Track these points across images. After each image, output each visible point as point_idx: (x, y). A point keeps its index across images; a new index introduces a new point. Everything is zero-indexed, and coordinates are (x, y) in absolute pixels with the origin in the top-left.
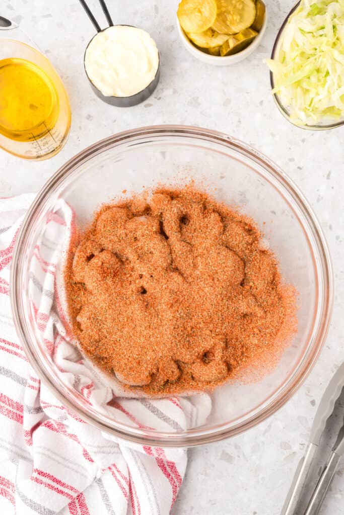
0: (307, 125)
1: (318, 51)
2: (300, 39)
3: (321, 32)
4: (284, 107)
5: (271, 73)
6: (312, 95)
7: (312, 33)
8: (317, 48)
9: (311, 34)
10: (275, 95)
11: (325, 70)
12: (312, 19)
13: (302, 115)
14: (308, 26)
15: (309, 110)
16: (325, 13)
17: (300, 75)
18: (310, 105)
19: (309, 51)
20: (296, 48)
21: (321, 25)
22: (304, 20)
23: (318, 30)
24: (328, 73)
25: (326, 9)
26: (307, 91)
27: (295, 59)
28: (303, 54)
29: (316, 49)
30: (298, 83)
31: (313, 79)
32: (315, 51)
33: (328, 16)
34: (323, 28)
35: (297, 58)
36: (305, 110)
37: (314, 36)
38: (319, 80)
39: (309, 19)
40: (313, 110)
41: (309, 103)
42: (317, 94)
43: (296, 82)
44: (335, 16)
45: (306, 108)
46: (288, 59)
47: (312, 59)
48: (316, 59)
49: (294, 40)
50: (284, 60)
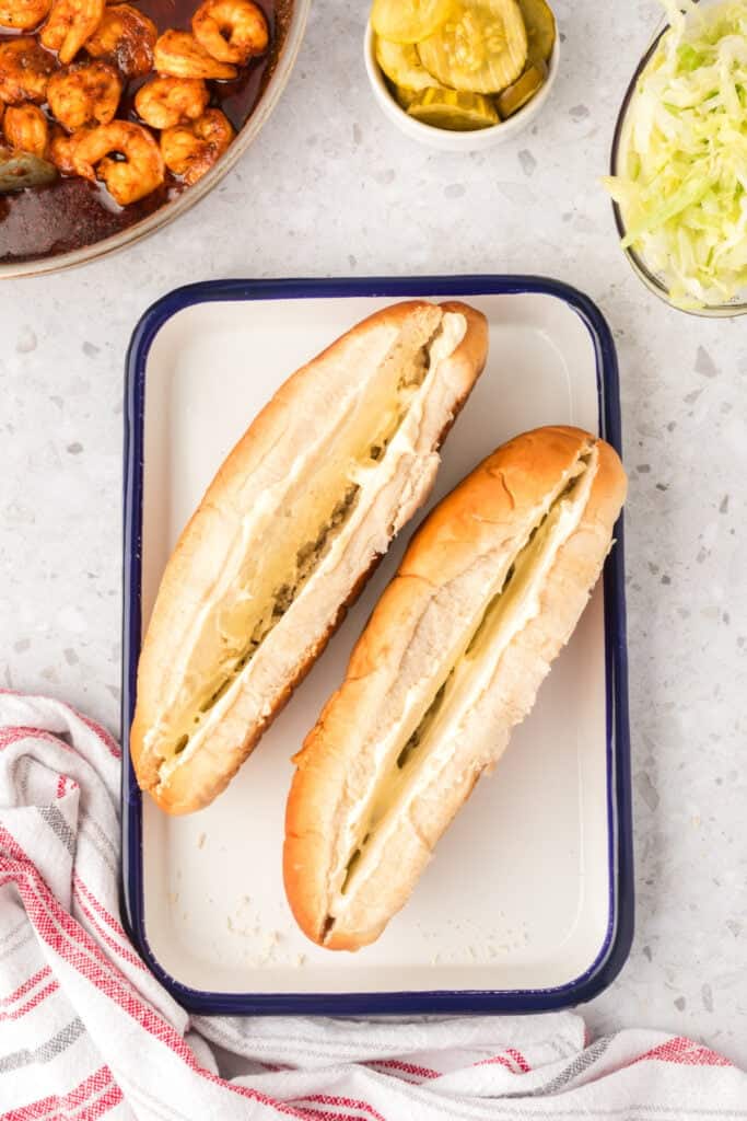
0: (707, 307)
1: (711, 143)
2: (670, 126)
3: (712, 103)
4: (654, 274)
5: (615, 206)
6: (711, 240)
7: (693, 108)
8: (709, 138)
9: (691, 111)
10: (629, 249)
11: (734, 184)
12: (688, 79)
13: (694, 286)
14: (683, 94)
15: (706, 273)
16: (714, 61)
17: (679, 202)
18: (708, 263)
19: (691, 149)
20: (664, 145)
21: (709, 88)
22: (673, 83)
23: (705, 100)
24: (740, 189)
25: (715, 52)
26: (698, 233)
27: (663, 168)
28: (679, 155)
29: (706, 142)
30: (678, 220)
31: (709, 207)
32: (704, 146)
33: (722, 68)
34: (714, 94)
35: (668, 167)
36: (698, 274)
37: (697, 115)
38: (722, 207)
39: (682, 79)
40: (716, 273)
41: (706, 259)
42: (723, 238)
43: (673, 218)
44: (736, 65)
45: (700, 270)
46: (647, 170)
47: (700, 162)
48: (708, 163)
49: (656, 128)
50: (637, 173)
